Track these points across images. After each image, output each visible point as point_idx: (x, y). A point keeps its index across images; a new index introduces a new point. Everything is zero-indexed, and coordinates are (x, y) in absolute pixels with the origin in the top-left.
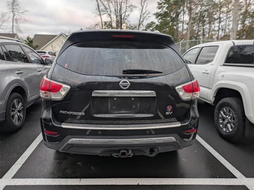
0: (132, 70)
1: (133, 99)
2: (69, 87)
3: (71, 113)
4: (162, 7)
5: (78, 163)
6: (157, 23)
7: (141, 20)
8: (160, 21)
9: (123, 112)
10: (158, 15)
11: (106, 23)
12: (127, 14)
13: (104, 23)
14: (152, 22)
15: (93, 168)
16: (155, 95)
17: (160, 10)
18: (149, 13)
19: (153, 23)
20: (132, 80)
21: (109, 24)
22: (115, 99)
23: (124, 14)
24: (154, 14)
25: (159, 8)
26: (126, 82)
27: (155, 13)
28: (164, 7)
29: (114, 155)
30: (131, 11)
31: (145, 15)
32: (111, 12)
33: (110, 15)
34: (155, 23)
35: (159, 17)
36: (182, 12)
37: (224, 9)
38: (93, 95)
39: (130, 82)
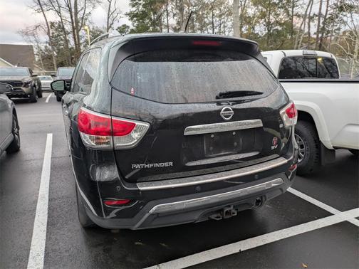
0: (230, 93)
1: (234, 133)
2: (147, 125)
3: (151, 165)
4: (136, 4)
5: (137, 243)
6: (132, 27)
7: (110, 21)
8: (135, 24)
9: (222, 154)
10: (132, 16)
11: (52, 24)
12: (87, 12)
13: (49, 25)
14: (123, 26)
15: (164, 245)
16: (261, 125)
17: (134, 9)
18: (121, 12)
19: (125, 27)
20: (235, 107)
21: (60, 25)
22: (212, 136)
23: (82, 12)
24: (126, 14)
25: (133, 6)
26: (229, 110)
27: (129, 12)
28: (140, 4)
29: (213, 217)
30: (93, 8)
31: (115, 15)
32: (59, 7)
33: (59, 12)
34: (128, 27)
35: (135, 19)
36: (165, 13)
37: (217, 12)
38: (186, 133)
39: (233, 109)
